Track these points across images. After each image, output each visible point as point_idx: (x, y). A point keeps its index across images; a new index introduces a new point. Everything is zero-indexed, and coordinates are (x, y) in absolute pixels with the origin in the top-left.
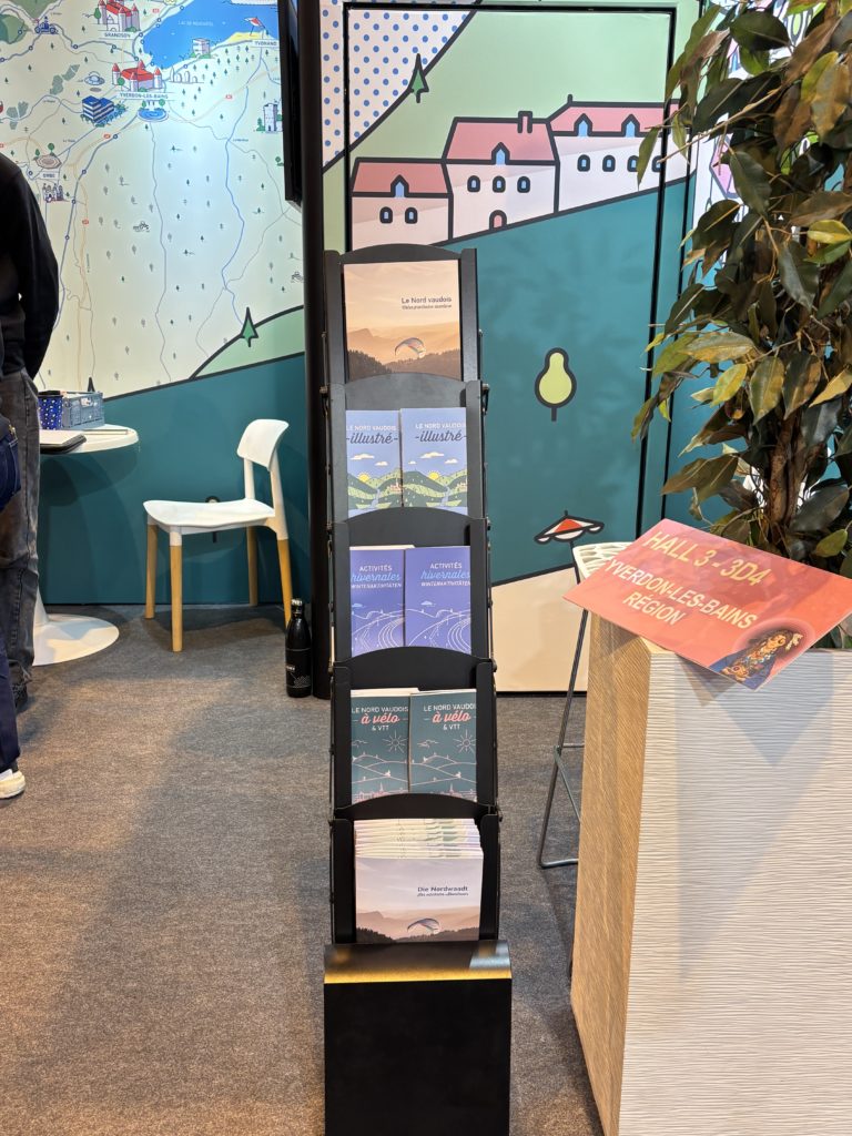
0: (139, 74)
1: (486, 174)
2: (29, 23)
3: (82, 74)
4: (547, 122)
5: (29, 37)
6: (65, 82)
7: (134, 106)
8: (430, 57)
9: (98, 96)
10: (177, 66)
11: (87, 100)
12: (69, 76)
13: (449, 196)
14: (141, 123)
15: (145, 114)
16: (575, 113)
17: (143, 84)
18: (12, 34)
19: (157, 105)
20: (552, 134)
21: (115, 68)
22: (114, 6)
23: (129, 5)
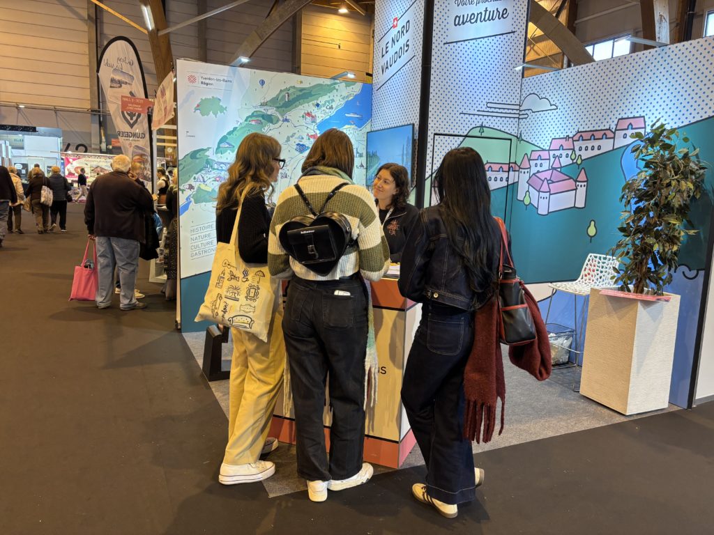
2: (280, 118)
3: (296, 136)
5: (280, 123)
6: (291, 139)
9: (301, 143)
11: (298, 145)
12: (292, 136)
16: (489, 165)
18: (274, 121)
21: (308, 135)
22: (309, 114)
23: (313, 114)
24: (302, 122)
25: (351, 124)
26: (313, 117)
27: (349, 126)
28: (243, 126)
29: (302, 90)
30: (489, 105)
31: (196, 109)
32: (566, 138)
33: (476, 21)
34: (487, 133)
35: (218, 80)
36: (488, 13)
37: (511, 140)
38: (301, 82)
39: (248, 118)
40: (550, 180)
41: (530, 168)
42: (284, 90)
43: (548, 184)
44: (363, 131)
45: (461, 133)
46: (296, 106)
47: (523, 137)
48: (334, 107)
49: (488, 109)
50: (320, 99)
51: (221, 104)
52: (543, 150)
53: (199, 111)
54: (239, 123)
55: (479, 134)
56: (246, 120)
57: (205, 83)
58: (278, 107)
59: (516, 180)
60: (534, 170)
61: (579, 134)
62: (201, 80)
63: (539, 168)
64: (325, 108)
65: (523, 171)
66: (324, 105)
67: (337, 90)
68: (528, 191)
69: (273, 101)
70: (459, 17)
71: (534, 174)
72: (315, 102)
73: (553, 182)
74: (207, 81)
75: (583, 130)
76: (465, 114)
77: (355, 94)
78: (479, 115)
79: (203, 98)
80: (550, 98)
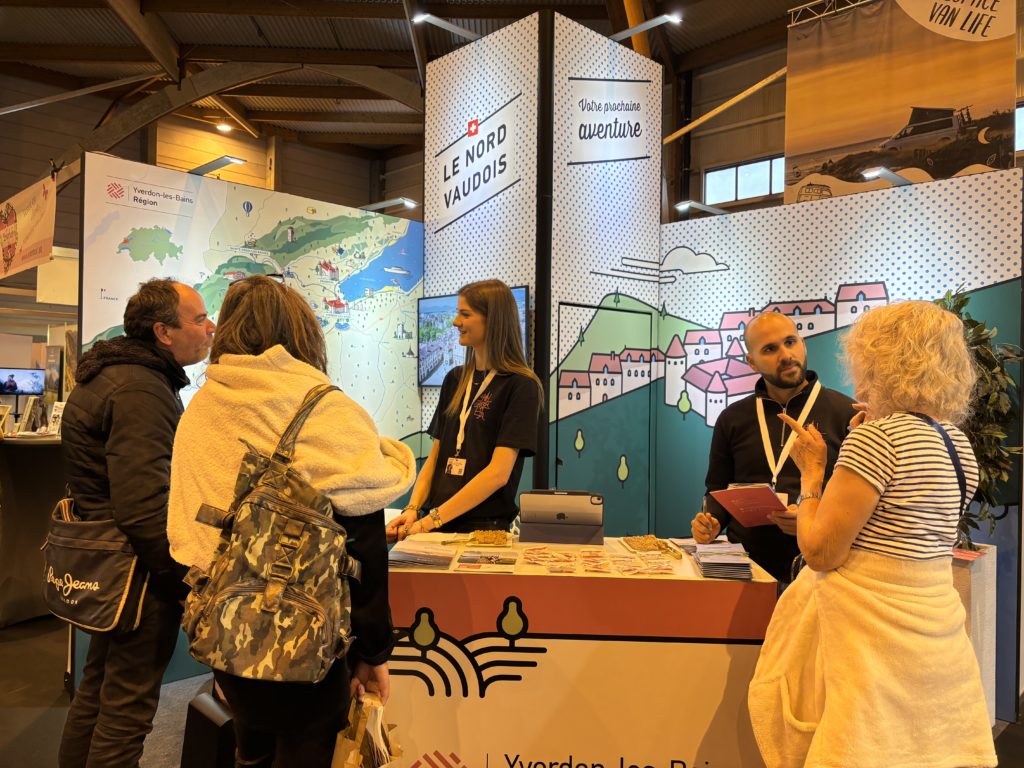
0: (337, 304)
1: (602, 377)
2: (279, 270)
4: (619, 355)
7: (333, 321)
8: (585, 327)
10: (356, 301)
13: (590, 387)
14: (336, 330)
15: (339, 326)
16: (627, 352)
17: (339, 309)
19: (345, 322)
20: (621, 361)
21: (325, 300)
22: (326, 266)
23: (334, 266)
24: (316, 278)
25: (394, 285)
26: (333, 270)
27: (390, 288)
28: (212, 282)
29: (315, 224)
30: (625, 261)
31: (122, 248)
32: (749, 312)
33: (605, 136)
34: (624, 303)
35: (166, 196)
36: (618, 125)
37: (650, 314)
38: (314, 211)
39: (221, 267)
40: (725, 374)
41: (686, 356)
42: (286, 222)
43: (723, 380)
44: (410, 298)
45: (592, 303)
46: (306, 252)
47: (668, 310)
48: (367, 255)
49: (624, 268)
50: (344, 241)
51: (171, 240)
52: (708, 329)
53: (127, 251)
54: (205, 277)
55: (613, 305)
56: (218, 272)
57: (140, 201)
58: (274, 252)
59: (661, 375)
60: (693, 359)
61: (772, 307)
62: (134, 194)
63: (702, 356)
64: (352, 257)
65: (672, 361)
66: (351, 252)
67: (371, 228)
68: (685, 391)
69: (266, 242)
70: (585, 127)
71: (694, 366)
72: (337, 246)
73: (731, 377)
74: (145, 197)
75: (778, 300)
76: (596, 273)
77: (398, 236)
78: (613, 276)
79: (138, 228)
80: (714, 254)
